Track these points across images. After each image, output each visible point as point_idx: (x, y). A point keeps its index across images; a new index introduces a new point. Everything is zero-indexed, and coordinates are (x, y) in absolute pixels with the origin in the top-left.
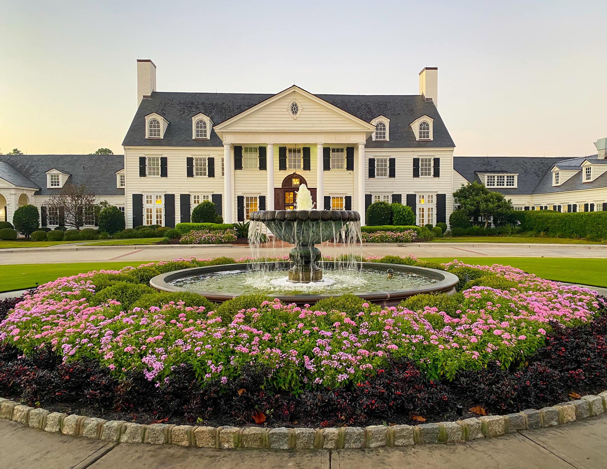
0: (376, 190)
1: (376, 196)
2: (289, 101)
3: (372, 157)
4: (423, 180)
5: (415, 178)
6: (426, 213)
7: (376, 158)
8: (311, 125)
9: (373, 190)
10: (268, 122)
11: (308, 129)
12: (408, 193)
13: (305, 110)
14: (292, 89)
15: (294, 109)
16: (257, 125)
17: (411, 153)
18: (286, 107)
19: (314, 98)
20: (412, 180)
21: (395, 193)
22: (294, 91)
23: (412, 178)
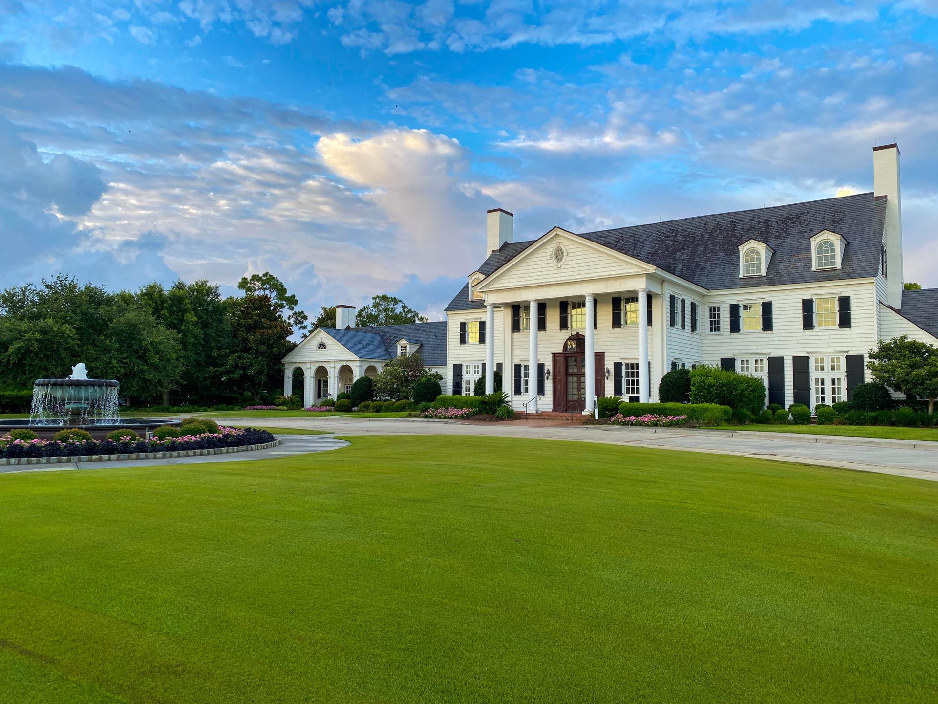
0: (742, 352)
1: (742, 361)
2: (553, 246)
3: (734, 302)
4: (819, 334)
5: (806, 331)
6: (828, 387)
7: (741, 304)
8: (578, 273)
9: (738, 352)
10: (530, 275)
11: (574, 277)
12: (796, 355)
13: (570, 255)
14: (553, 232)
15: (559, 255)
16: (518, 280)
17: (797, 292)
18: (549, 254)
19: (577, 238)
20: (802, 334)
21: (772, 355)
22: (557, 234)
23: (802, 330)
